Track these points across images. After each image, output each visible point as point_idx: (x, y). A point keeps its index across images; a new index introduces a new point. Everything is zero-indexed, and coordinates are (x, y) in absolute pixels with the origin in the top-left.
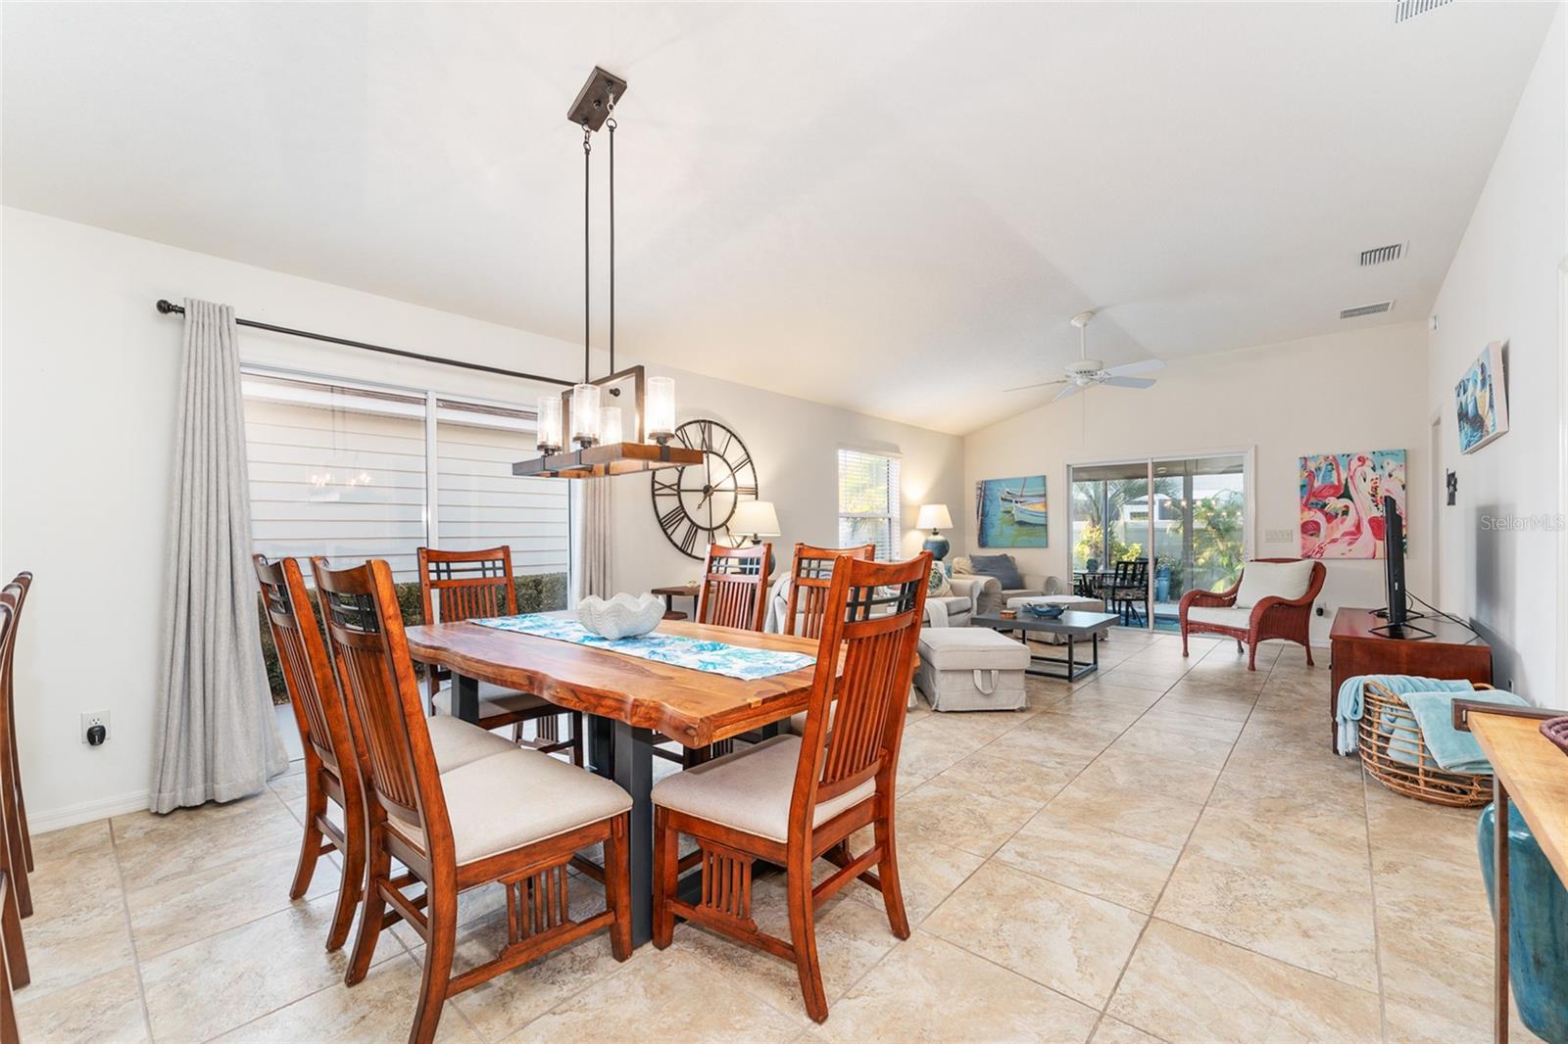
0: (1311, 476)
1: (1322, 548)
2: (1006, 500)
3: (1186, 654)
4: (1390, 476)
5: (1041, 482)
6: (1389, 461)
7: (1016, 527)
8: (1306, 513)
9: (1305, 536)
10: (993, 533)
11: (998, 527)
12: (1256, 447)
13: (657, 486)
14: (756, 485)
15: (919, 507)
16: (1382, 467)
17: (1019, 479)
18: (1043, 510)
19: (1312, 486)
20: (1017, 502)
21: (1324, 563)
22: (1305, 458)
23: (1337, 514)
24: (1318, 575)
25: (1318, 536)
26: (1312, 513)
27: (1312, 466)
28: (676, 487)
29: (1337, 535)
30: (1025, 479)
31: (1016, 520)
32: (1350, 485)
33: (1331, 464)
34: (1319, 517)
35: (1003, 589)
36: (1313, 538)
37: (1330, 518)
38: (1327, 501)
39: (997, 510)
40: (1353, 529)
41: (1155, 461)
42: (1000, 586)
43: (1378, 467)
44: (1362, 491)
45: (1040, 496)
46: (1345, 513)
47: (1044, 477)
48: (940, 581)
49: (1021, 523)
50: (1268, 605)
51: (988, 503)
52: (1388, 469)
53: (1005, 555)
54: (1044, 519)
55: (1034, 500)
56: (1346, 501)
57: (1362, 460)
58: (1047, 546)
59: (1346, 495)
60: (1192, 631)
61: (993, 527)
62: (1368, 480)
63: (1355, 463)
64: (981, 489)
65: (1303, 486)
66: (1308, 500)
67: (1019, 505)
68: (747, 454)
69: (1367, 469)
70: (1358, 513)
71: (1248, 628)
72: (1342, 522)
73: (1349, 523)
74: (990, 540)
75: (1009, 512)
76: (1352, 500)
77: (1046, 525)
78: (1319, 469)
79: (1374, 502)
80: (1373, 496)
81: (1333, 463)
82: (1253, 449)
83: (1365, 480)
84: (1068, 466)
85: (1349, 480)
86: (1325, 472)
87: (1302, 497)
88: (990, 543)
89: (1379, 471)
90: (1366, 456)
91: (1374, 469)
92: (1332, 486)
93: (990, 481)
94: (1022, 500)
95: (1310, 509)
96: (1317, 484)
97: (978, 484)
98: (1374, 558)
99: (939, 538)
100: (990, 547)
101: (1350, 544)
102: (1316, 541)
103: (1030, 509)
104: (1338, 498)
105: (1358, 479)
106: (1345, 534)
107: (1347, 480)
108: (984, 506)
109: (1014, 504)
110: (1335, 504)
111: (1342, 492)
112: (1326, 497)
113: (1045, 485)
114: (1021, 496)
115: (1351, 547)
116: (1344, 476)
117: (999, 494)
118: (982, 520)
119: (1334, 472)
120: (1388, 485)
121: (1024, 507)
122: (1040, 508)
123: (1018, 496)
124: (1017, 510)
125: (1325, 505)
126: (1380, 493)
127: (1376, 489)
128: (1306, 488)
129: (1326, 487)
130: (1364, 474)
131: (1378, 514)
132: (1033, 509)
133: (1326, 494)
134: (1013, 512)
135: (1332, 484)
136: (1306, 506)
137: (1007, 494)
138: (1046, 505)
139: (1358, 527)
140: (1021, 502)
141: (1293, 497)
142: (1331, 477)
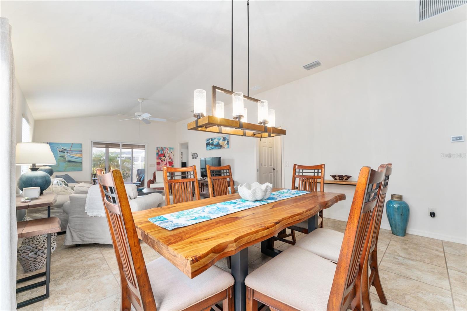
0: (159, 151)
1: (161, 168)
2: (61, 152)
4: (171, 153)
8: (158, 160)
9: (158, 165)
12: (148, 143)
17: (71, 143)
18: (81, 157)
20: (67, 153)
22: (158, 147)
27: (159, 149)
30: (72, 144)
31: (67, 160)
32: (165, 154)
34: (160, 161)
37: (162, 161)
40: (166, 164)
41: (122, 143)
44: (167, 155)
45: (79, 151)
46: (165, 160)
47: (81, 144)
49: (69, 161)
52: (171, 151)
54: (80, 160)
55: (76, 153)
56: (164, 158)
57: (167, 149)
59: (165, 156)
63: (166, 149)
65: (157, 154)
72: (164, 162)
73: (165, 163)
75: (63, 157)
78: (160, 150)
79: (169, 158)
81: (163, 149)
84: (92, 141)
87: (157, 156)
91: (169, 151)
94: (70, 152)
96: (160, 153)
99: (48, 167)
102: (160, 166)
103: (74, 157)
106: (165, 165)
109: (66, 154)
110: (163, 158)
113: (81, 147)
114: (70, 151)
116: (164, 152)
120: (171, 155)
121: (72, 155)
122: (79, 156)
123: (68, 151)
124: (67, 156)
125: (161, 158)
126: (170, 156)
127: (169, 155)
128: (158, 154)
129: (161, 154)
130: (168, 152)
131: (169, 161)
132: (76, 156)
133: (161, 156)
134: (65, 157)
135: (162, 154)
136: (158, 158)
137: (62, 149)
138: (81, 155)
139: (167, 163)
140: (69, 153)
141: (155, 156)
142: (162, 152)
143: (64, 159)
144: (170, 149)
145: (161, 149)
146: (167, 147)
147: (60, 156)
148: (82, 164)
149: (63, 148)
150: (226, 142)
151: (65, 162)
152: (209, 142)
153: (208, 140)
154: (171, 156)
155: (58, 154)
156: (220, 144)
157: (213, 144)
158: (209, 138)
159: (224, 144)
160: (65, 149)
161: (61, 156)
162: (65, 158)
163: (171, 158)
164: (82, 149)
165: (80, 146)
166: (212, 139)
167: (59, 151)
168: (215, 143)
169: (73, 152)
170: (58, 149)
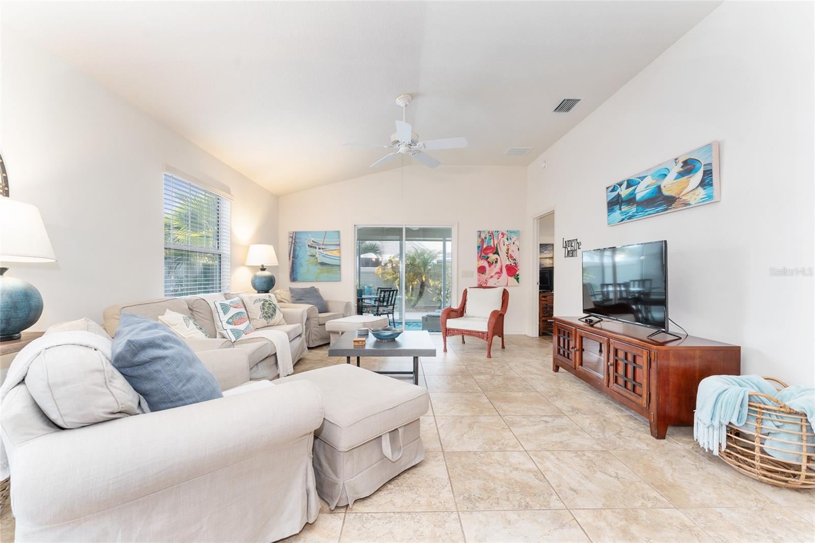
0: (483, 241)
1: (486, 281)
2: (311, 247)
3: (446, 350)
4: (514, 243)
6: (514, 236)
7: (319, 266)
8: (480, 261)
9: (479, 274)
10: (302, 271)
11: (306, 266)
12: (458, 223)
15: (248, 247)
16: (511, 239)
18: (338, 255)
19: (483, 247)
20: (319, 249)
22: (480, 231)
23: (493, 263)
24: (505, 295)
25: (485, 274)
26: (483, 261)
27: (483, 236)
29: (493, 274)
30: (326, 232)
31: (319, 262)
32: (498, 247)
33: (491, 236)
34: (485, 264)
35: (319, 313)
36: (483, 275)
37: (490, 264)
38: (489, 256)
39: (304, 254)
40: (499, 271)
41: (407, 227)
42: (318, 311)
43: (509, 239)
44: (503, 250)
45: (336, 245)
46: (496, 262)
47: (339, 232)
48: (275, 311)
49: (322, 264)
51: (298, 248)
52: (513, 240)
53: (313, 287)
54: (339, 261)
55: (332, 248)
56: (496, 256)
57: (503, 234)
58: (340, 281)
59: (497, 253)
61: (302, 266)
62: (505, 245)
63: (500, 236)
65: (479, 247)
66: (481, 255)
67: (321, 251)
69: (505, 239)
70: (501, 262)
71: (487, 331)
72: (495, 267)
73: (497, 269)
74: (299, 276)
75: (314, 256)
76: (499, 255)
77: (340, 266)
78: (486, 238)
79: (507, 256)
80: (507, 253)
81: (491, 235)
84: (355, 225)
85: (498, 244)
86: (488, 239)
87: (478, 253)
88: (299, 278)
89: (510, 241)
90: (504, 232)
91: (507, 239)
92: (491, 248)
93: (299, 232)
94: (324, 247)
95: (482, 259)
96: (485, 246)
97: (290, 233)
98: (507, 285)
99: (266, 273)
100: (299, 281)
101: (498, 278)
102: (484, 277)
103: (329, 255)
104: (493, 254)
105: (502, 244)
106: (497, 273)
108: (294, 250)
109: (317, 250)
110: (492, 257)
111: (495, 251)
112: (489, 253)
113: (339, 237)
114: (323, 244)
115: (498, 280)
116: (496, 243)
117: (306, 242)
118: (293, 261)
119: (492, 240)
120: (512, 248)
121: (325, 253)
122: (335, 253)
123: (320, 244)
124: (319, 254)
125: (488, 258)
126: (510, 252)
127: (508, 249)
128: (480, 248)
129: (488, 248)
130: (504, 242)
131: (508, 263)
132: (331, 254)
133: (488, 251)
134: (317, 256)
135: (491, 246)
136: (481, 257)
137: (312, 242)
138: (339, 251)
139: (501, 270)
140: (322, 249)
141: (475, 252)
142: (490, 242)
143: (315, 260)
144: (508, 235)
145: (487, 236)
146: (503, 229)
147: (309, 254)
148: (340, 268)
149: (313, 239)
150: (698, 177)
151: (316, 265)
152: (619, 195)
153: (613, 190)
154: (513, 251)
155: (307, 251)
156: (666, 193)
157: (635, 198)
158: (619, 181)
159: (684, 188)
160: (316, 242)
161: (311, 254)
162: (317, 258)
163: (511, 257)
164: (340, 241)
165: (337, 236)
166: (627, 181)
167: (309, 246)
168: (641, 192)
169: (327, 247)
170: (307, 243)
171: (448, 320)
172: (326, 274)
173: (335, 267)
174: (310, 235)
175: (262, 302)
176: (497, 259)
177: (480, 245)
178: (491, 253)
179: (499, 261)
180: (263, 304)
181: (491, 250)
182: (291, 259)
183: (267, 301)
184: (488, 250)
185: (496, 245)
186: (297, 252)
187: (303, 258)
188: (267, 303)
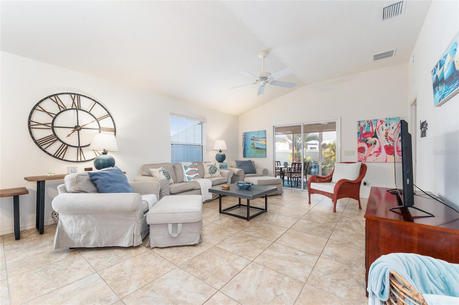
0: (362, 129)
1: (366, 158)
2: (252, 140)
3: (310, 203)
4: (393, 128)
5: (264, 132)
6: (393, 122)
7: (256, 149)
8: (360, 143)
9: (359, 153)
10: (248, 152)
13: (32, 123)
14: (115, 127)
15: (216, 141)
16: (389, 125)
17: (257, 131)
18: (265, 143)
19: (362, 133)
20: (256, 140)
21: (367, 164)
22: (359, 121)
23: (372, 144)
24: (363, 169)
25: (364, 153)
26: (362, 144)
27: (362, 125)
28: (50, 125)
29: (372, 153)
30: (259, 131)
32: (377, 132)
33: (369, 124)
34: (364, 145)
35: (245, 174)
36: (362, 154)
37: (369, 145)
38: (368, 139)
40: (378, 150)
41: (304, 124)
42: (244, 172)
43: (388, 125)
44: (381, 134)
45: (264, 138)
46: (375, 143)
47: (265, 130)
48: (216, 171)
49: (257, 148)
50: (342, 183)
51: (246, 140)
52: (392, 125)
54: (265, 147)
55: (262, 139)
56: (375, 139)
57: (382, 122)
59: (375, 136)
60: (312, 193)
61: (248, 150)
63: (379, 123)
64: (244, 135)
65: (358, 133)
66: (360, 139)
67: (257, 141)
68: (108, 112)
69: (384, 125)
70: (380, 144)
71: (333, 193)
72: (374, 147)
76: (377, 138)
77: (266, 149)
78: (365, 126)
79: (386, 139)
80: (386, 136)
81: (370, 123)
82: (340, 118)
83: (383, 130)
84: (274, 126)
85: (376, 130)
86: (367, 127)
87: (358, 137)
89: (388, 126)
90: (383, 120)
91: (386, 125)
92: (370, 133)
94: (258, 139)
95: (361, 142)
96: (364, 132)
97: (243, 134)
98: (386, 162)
99: (222, 153)
101: (377, 156)
102: (363, 155)
103: (260, 143)
104: (372, 137)
105: (380, 129)
106: (375, 152)
107: (375, 130)
108: (245, 142)
109: (255, 141)
110: (371, 140)
111: (374, 135)
112: (368, 137)
113: (265, 134)
114: (257, 138)
116: (374, 128)
119: (371, 127)
120: (391, 132)
121: (258, 142)
122: (263, 142)
125: (367, 140)
126: (389, 135)
127: (387, 133)
128: (360, 133)
130: (382, 128)
131: (387, 144)
133: (367, 136)
134: (255, 144)
135: (370, 132)
136: (360, 141)
137: (252, 137)
138: (265, 141)
139: (380, 149)
141: (355, 137)
142: (369, 129)
144: (387, 122)
146: (381, 117)
147: (251, 143)
148: (266, 150)
149: (253, 136)
154: (392, 134)
160: (254, 137)
163: (391, 139)
164: (266, 136)
167: (251, 139)
169: (259, 139)
170: (250, 138)
171: (311, 183)
172: (259, 154)
173: (263, 150)
174: (252, 134)
175: (211, 166)
176: (376, 141)
177: (360, 132)
178: (370, 137)
179: (378, 143)
180: (211, 167)
181: (370, 135)
182: (244, 146)
183: (213, 166)
184: (367, 134)
185: (374, 131)
186: (246, 143)
187: (249, 145)
188: (213, 167)
